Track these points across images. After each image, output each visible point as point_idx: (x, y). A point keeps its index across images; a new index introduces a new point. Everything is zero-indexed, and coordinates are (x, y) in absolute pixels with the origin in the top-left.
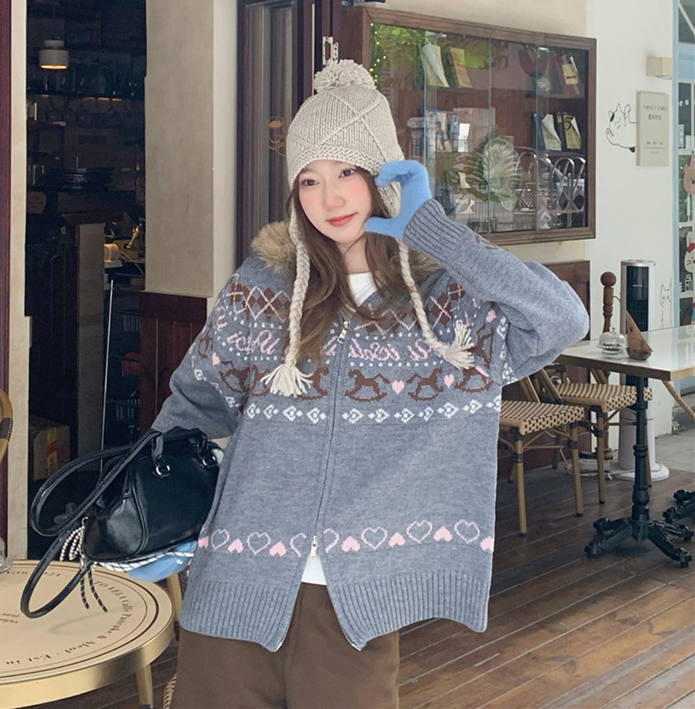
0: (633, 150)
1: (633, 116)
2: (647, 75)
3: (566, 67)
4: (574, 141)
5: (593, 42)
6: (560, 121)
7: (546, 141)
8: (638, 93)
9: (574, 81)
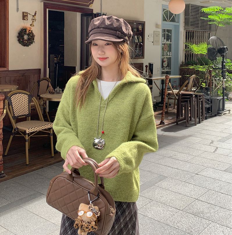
0: (153, 42)
1: (153, 36)
2: (156, 28)
3: (139, 27)
4: (141, 40)
5: (145, 22)
6: (138, 37)
7: (135, 40)
8: (154, 31)
9: (141, 29)
